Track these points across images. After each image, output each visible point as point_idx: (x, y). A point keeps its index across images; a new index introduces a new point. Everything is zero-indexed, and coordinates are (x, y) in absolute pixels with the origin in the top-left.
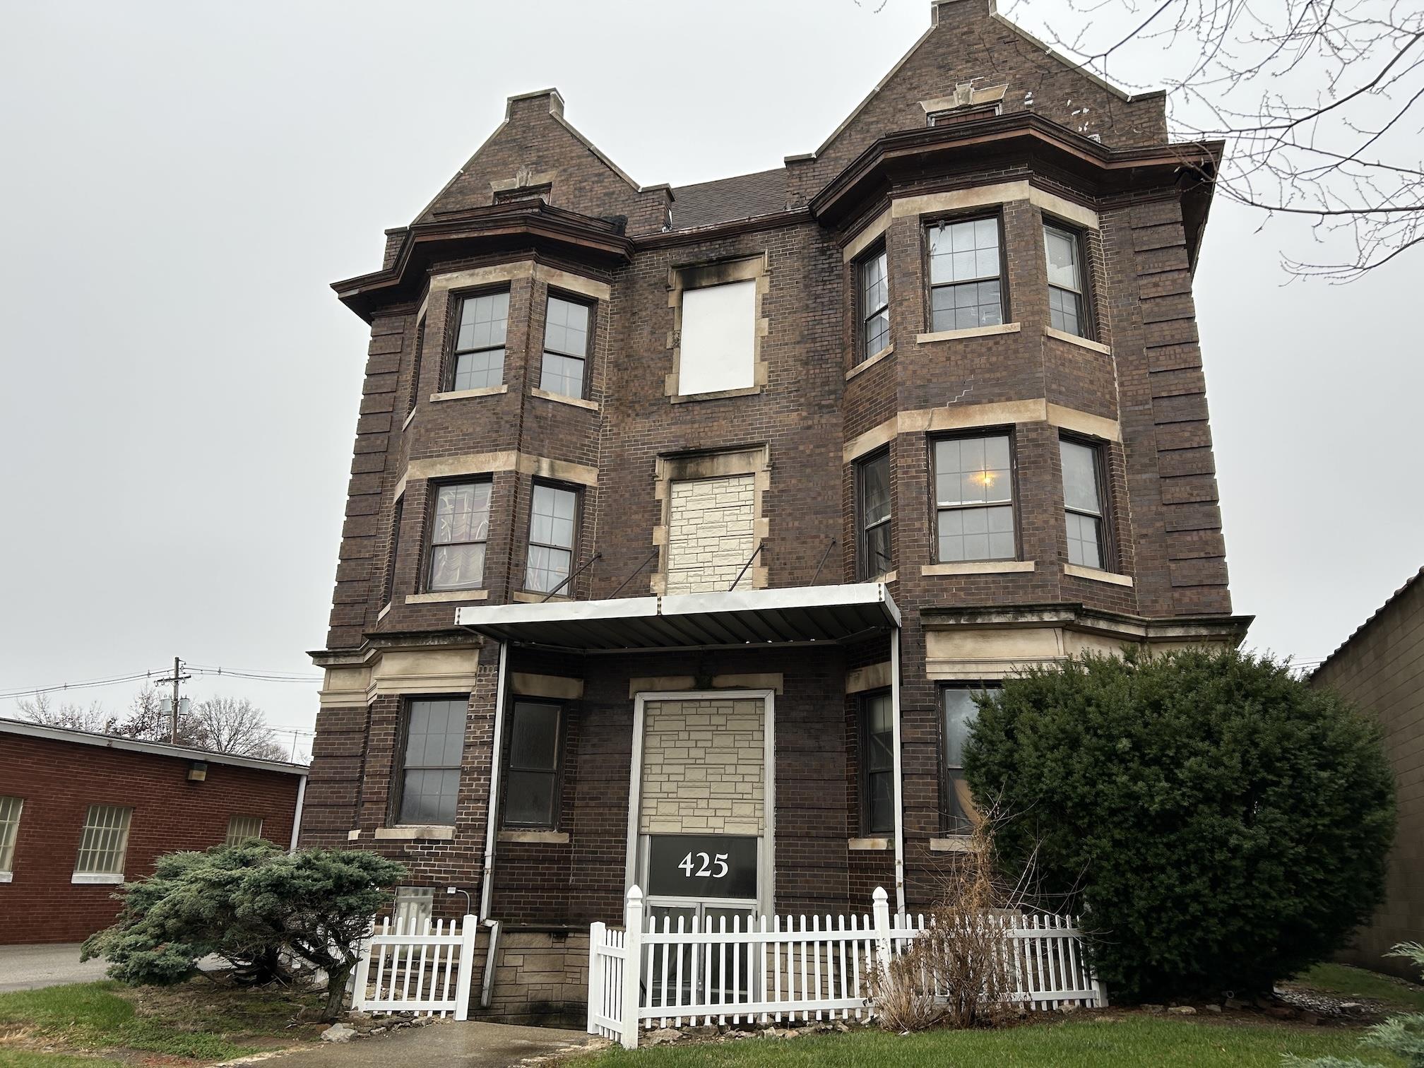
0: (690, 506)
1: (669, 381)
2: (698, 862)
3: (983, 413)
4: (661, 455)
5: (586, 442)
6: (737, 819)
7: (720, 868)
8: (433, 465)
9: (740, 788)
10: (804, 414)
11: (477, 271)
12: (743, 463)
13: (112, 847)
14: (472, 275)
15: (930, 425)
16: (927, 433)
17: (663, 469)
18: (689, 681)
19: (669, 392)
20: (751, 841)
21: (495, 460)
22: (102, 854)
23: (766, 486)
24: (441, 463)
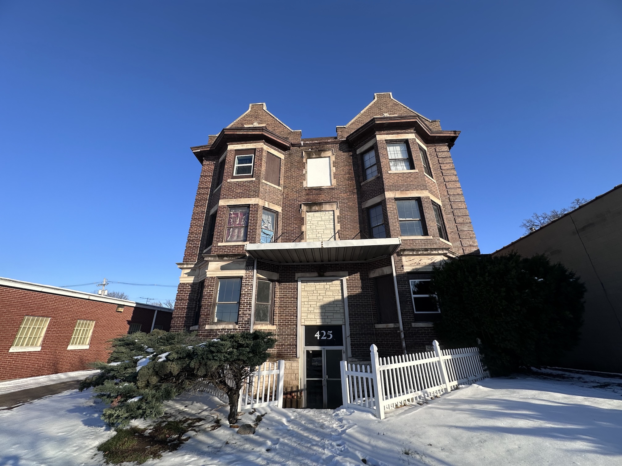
0: (313, 220)
1: (304, 183)
2: (321, 334)
3: (411, 193)
4: (303, 204)
5: (278, 198)
6: (335, 319)
7: (329, 336)
8: (228, 201)
9: (336, 309)
10: (348, 194)
11: (244, 145)
12: (330, 207)
13: (85, 335)
14: (243, 146)
15: (395, 196)
16: (395, 198)
17: (304, 208)
18: (316, 274)
19: (304, 186)
20: (340, 327)
21: (251, 200)
22: (81, 338)
23: (338, 214)
24: (231, 201)
